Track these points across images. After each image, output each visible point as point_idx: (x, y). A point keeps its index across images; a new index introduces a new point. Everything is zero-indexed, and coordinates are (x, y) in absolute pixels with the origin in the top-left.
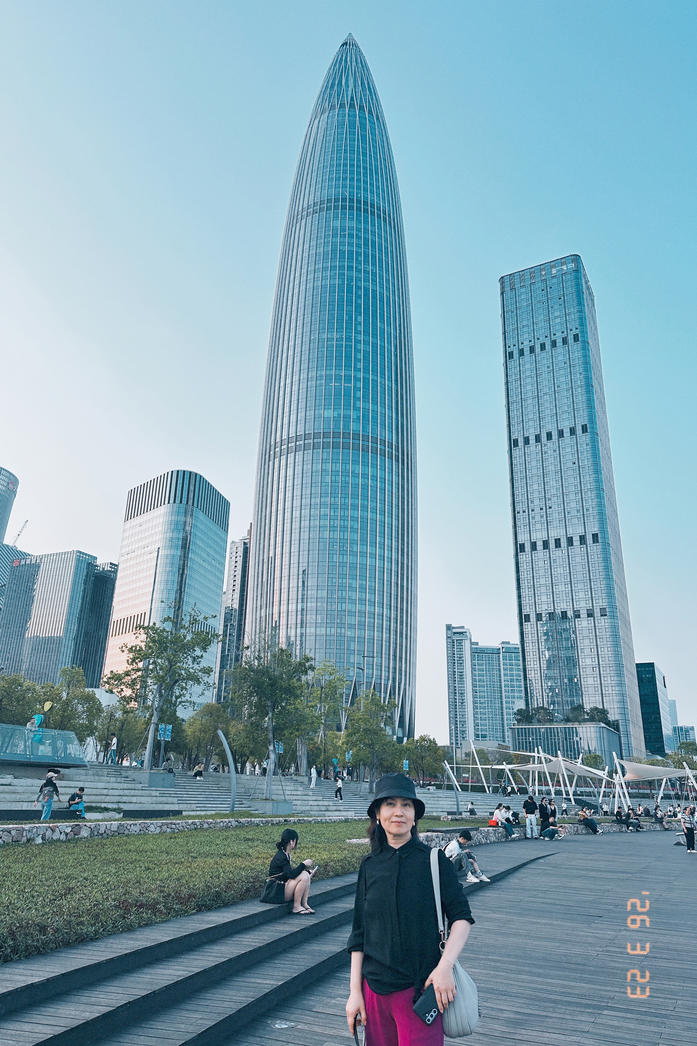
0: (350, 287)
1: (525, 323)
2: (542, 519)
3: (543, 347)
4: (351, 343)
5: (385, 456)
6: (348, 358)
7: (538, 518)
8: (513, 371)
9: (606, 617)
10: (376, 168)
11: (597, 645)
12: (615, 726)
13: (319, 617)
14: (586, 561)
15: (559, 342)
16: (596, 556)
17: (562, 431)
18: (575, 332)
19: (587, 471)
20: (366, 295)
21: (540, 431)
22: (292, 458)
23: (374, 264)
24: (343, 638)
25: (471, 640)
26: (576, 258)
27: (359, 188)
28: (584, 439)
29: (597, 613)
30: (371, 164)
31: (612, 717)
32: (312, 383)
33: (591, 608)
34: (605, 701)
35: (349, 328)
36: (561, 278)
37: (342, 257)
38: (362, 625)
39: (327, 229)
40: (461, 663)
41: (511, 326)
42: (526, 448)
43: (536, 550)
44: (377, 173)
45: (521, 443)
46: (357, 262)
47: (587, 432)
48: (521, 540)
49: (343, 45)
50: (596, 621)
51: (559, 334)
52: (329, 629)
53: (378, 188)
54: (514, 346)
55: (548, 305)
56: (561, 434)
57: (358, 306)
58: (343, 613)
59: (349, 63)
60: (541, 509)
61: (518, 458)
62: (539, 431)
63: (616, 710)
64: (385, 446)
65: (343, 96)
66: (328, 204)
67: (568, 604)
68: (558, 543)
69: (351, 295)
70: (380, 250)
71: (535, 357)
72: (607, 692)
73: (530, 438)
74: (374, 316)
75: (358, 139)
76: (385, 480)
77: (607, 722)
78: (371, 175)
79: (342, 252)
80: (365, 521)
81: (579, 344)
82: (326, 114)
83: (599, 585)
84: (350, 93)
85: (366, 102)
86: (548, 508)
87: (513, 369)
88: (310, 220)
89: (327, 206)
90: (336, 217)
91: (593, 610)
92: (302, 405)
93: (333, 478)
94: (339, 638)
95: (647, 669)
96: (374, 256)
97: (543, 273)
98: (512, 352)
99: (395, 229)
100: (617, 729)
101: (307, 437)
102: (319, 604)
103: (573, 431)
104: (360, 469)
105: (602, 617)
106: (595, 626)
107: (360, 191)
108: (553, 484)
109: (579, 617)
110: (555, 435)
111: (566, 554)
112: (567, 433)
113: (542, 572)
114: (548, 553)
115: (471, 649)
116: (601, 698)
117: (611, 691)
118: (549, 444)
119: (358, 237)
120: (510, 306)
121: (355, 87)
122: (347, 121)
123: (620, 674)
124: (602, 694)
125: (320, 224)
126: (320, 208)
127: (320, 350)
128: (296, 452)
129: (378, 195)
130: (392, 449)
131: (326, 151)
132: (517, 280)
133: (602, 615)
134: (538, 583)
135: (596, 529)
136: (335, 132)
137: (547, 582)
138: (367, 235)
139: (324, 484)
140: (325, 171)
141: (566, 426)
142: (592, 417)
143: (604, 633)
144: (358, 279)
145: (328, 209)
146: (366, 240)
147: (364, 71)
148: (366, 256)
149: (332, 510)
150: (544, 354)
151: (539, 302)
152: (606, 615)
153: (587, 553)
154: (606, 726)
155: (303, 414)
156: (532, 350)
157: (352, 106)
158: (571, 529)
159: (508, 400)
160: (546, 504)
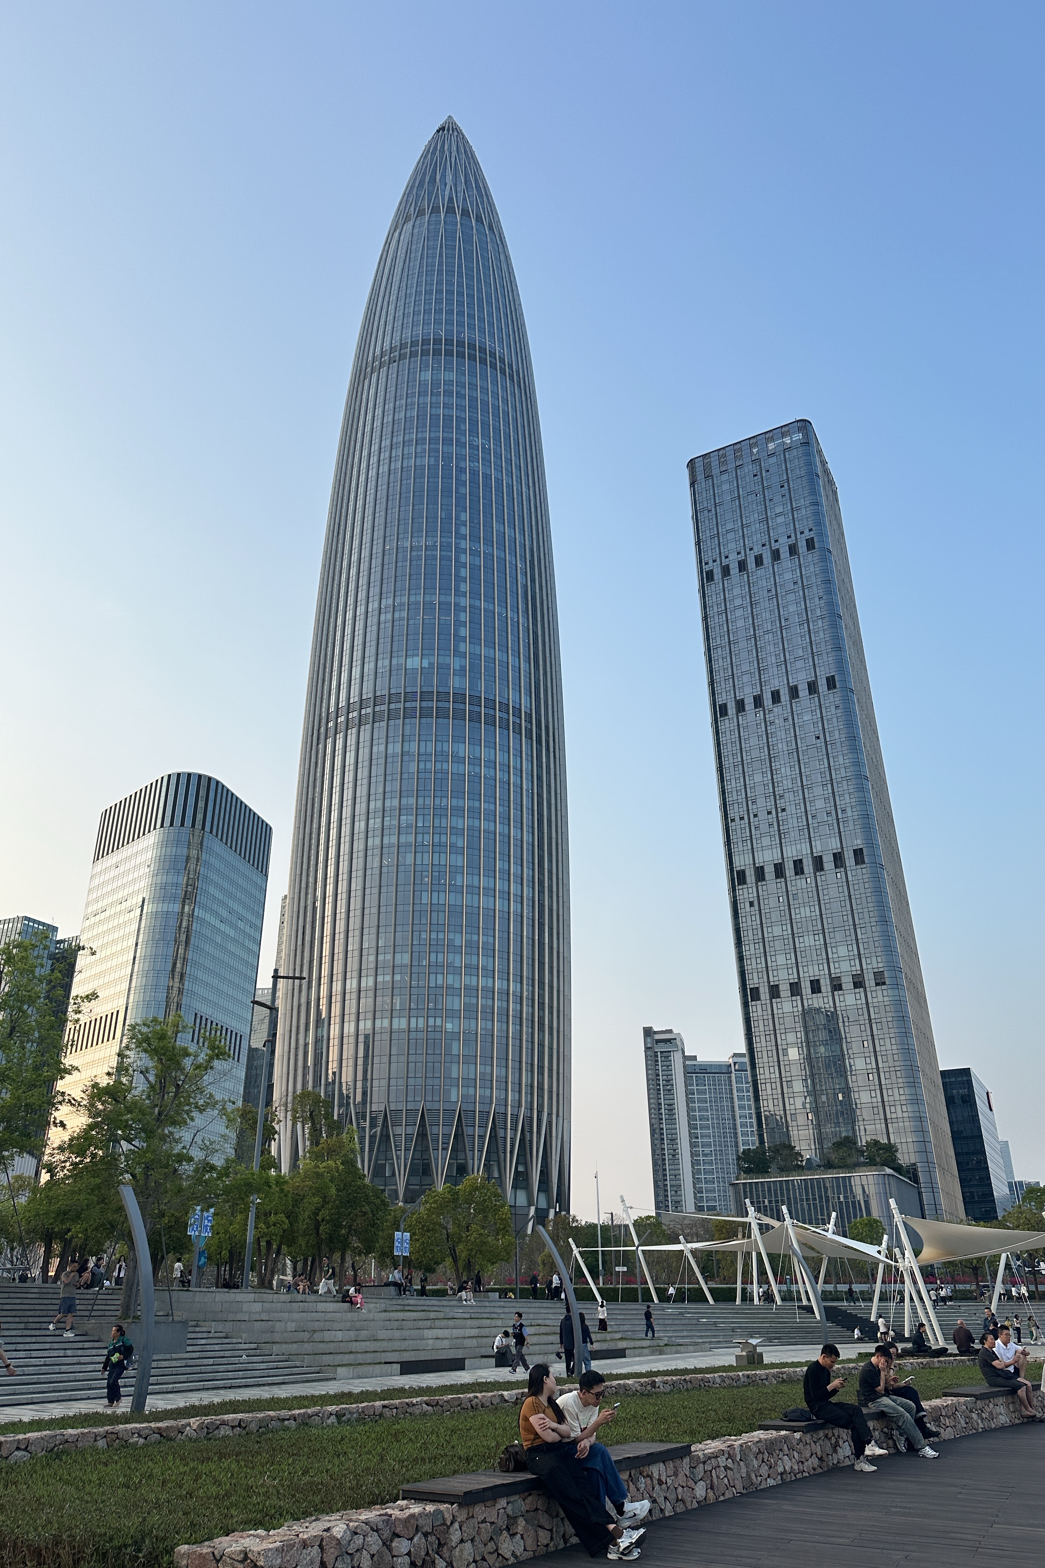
0: (447, 468)
1: (730, 526)
2: (772, 829)
3: (759, 560)
4: (449, 554)
5: (509, 730)
6: (445, 574)
7: (764, 828)
8: (714, 600)
9: (884, 987)
10: (489, 296)
11: (872, 1035)
12: (912, 1173)
13: (397, 1001)
14: (847, 894)
15: (784, 553)
16: (861, 885)
17: (796, 687)
18: (807, 535)
19: (839, 749)
20: (474, 481)
21: (762, 690)
22: (354, 736)
23: (486, 436)
24: (438, 1035)
25: (683, 1052)
26: (804, 425)
27: (460, 324)
28: (830, 699)
29: (869, 980)
30: (480, 291)
31: (905, 1157)
32: (386, 617)
33: (859, 972)
34: (891, 1131)
35: (447, 532)
36: (782, 456)
37: (434, 425)
38: (471, 1011)
39: (410, 384)
40: (669, 1090)
41: (708, 532)
42: (740, 718)
43: (764, 879)
44: (490, 304)
45: (732, 710)
46: (459, 431)
47: (835, 687)
48: (738, 864)
49: (438, 131)
50: (869, 994)
51: (783, 540)
52: (413, 1020)
53: (491, 324)
54: (714, 561)
55: (764, 497)
56: (794, 692)
57: (461, 498)
58: (439, 991)
59: (447, 152)
60: (769, 813)
61: (728, 733)
62: (759, 689)
63: (911, 1145)
64: (508, 713)
65: (437, 197)
66: (413, 349)
67: (821, 968)
68: (798, 866)
69: (450, 481)
70: (496, 416)
71: (748, 577)
72: (894, 1116)
73: (746, 702)
74: (488, 513)
75: (460, 255)
76: (509, 767)
77: (896, 1166)
78: (481, 306)
79: (435, 418)
80: (476, 834)
81: (816, 553)
82: (411, 223)
83: (869, 934)
84: (447, 193)
85: (472, 206)
86: (779, 810)
87: (714, 597)
88: (385, 373)
89: (411, 351)
90: (424, 367)
91: (862, 975)
92: (370, 651)
93: (422, 765)
94: (431, 1035)
95: (960, 1079)
96: (486, 425)
97: (755, 451)
98: (712, 571)
99: (519, 386)
100: (916, 1179)
101: (378, 700)
102: (397, 977)
103: (812, 687)
104: (464, 750)
105: (878, 988)
106: (867, 1003)
107: (462, 330)
108: (786, 771)
109: (841, 989)
110: (785, 696)
111: (814, 885)
112: (803, 692)
113: (775, 916)
114: (783, 884)
115: (685, 1066)
116: (884, 1126)
117: (900, 1112)
118: (776, 710)
119: (461, 396)
120: (705, 503)
121: (455, 185)
122: (442, 230)
123: (913, 1084)
124: (886, 1120)
125: (400, 377)
126: (400, 354)
127: (399, 564)
128: (360, 726)
129: (492, 335)
130: (520, 718)
131: (411, 273)
132: (715, 463)
133: (877, 984)
134: (771, 935)
135: (859, 842)
136: (423, 246)
137: (785, 933)
138: (475, 393)
139: (405, 776)
140: (407, 301)
141: (801, 679)
142: (841, 664)
143: (883, 1014)
144: (461, 458)
145: (413, 354)
146: (474, 400)
147: (469, 164)
148: (473, 422)
149: (420, 818)
150: (761, 572)
151: (750, 493)
152: (884, 983)
153: (847, 882)
154: (895, 1174)
155: (372, 665)
156: (742, 566)
157: (450, 210)
158: (818, 843)
159: (709, 645)
160: (776, 804)
